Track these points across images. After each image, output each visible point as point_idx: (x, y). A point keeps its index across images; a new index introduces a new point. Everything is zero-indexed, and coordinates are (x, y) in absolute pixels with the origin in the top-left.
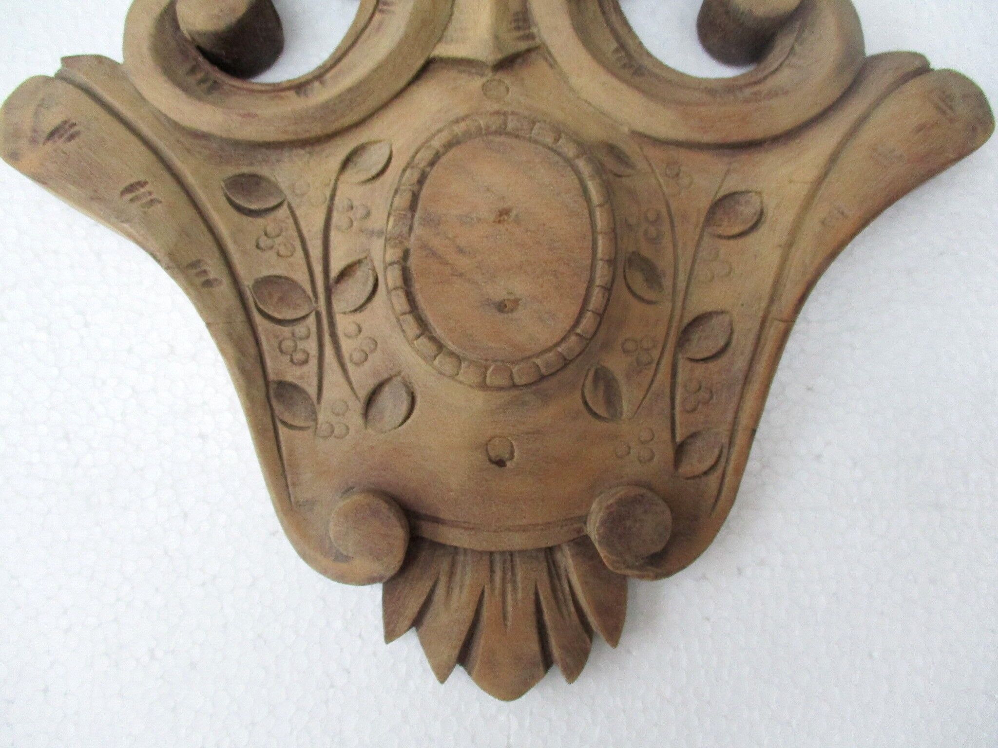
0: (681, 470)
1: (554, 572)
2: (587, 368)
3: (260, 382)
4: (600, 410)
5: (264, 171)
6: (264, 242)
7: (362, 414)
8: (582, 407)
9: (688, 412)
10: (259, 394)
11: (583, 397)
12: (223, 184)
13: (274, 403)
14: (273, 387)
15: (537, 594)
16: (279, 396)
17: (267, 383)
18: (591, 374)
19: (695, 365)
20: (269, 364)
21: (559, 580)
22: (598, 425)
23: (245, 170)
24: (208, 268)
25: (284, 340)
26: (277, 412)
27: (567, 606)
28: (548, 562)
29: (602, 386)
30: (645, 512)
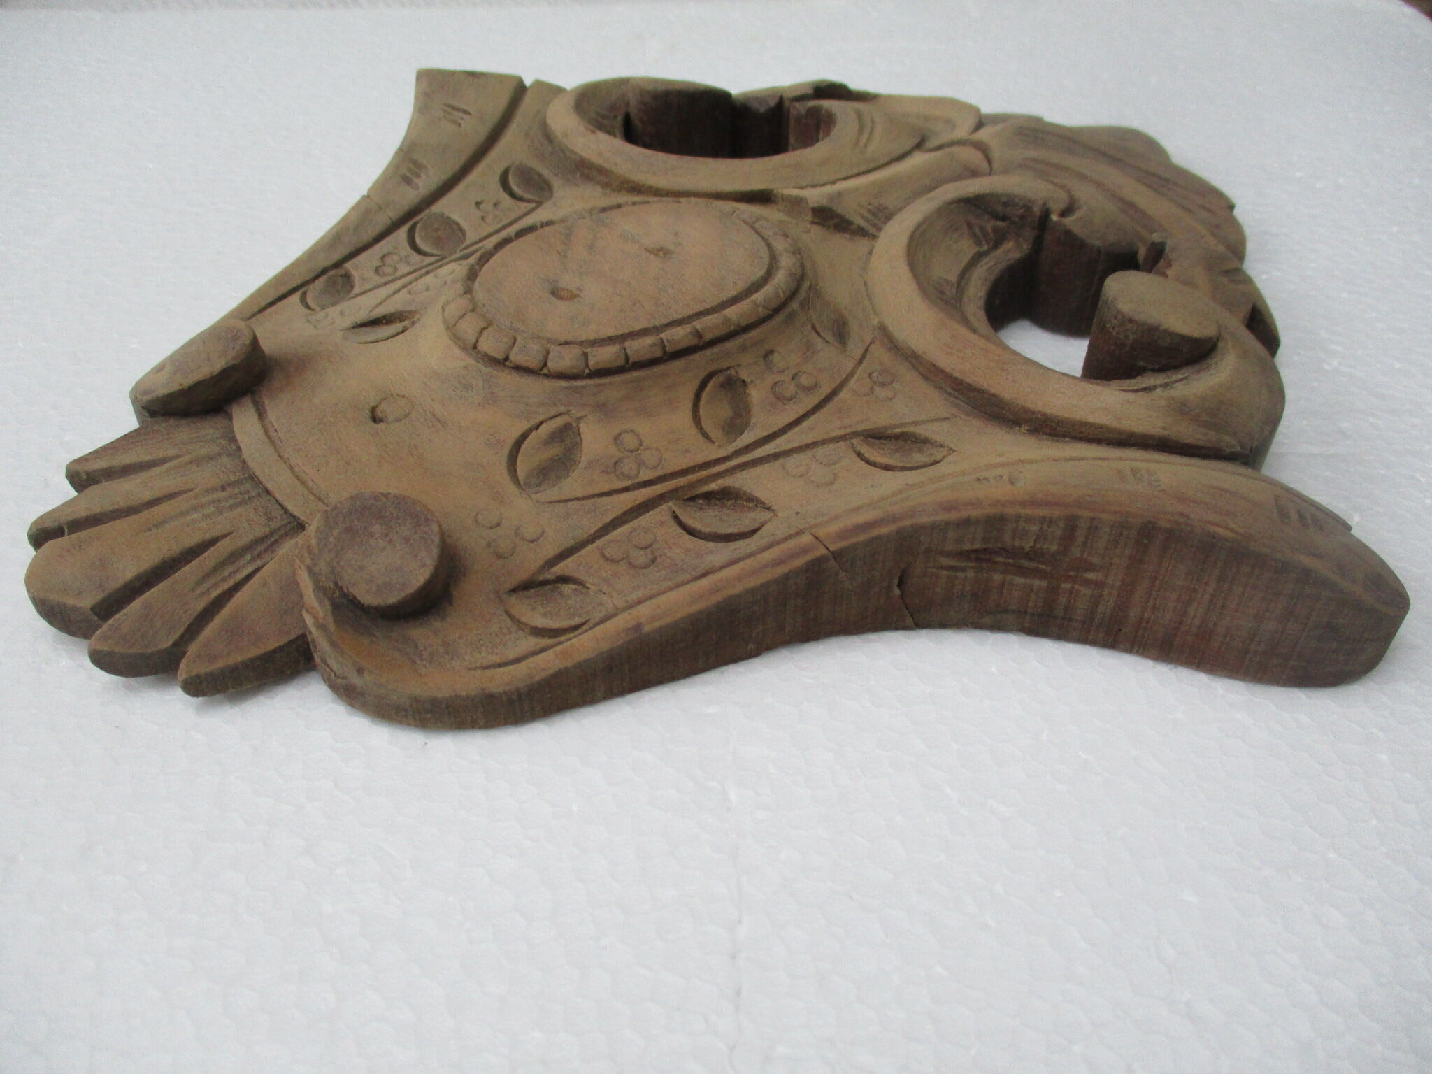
0: (513, 600)
1: (260, 548)
2: (563, 409)
3: (336, 256)
4: (522, 469)
5: (556, 183)
6: (487, 207)
7: (356, 323)
8: (510, 443)
9: (603, 556)
10: (324, 261)
11: (524, 436)
12: (518, 163)
13: (323, 279)
14: (341, 271)
15: (213, 542)
16: (332, 283)
17: (338, 265)
18: (559, 422)
19: (672, 523)
20: (362, 258)
21: (253, 560)
22: (502, 474)
23: (546, 173)
24: (424, 176)
25: (396, 254)
26: (311, 287)
27: (215, 586)
28: (272, 533)
29: (555, 450)
30: (407, 540)
